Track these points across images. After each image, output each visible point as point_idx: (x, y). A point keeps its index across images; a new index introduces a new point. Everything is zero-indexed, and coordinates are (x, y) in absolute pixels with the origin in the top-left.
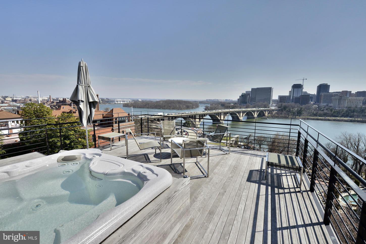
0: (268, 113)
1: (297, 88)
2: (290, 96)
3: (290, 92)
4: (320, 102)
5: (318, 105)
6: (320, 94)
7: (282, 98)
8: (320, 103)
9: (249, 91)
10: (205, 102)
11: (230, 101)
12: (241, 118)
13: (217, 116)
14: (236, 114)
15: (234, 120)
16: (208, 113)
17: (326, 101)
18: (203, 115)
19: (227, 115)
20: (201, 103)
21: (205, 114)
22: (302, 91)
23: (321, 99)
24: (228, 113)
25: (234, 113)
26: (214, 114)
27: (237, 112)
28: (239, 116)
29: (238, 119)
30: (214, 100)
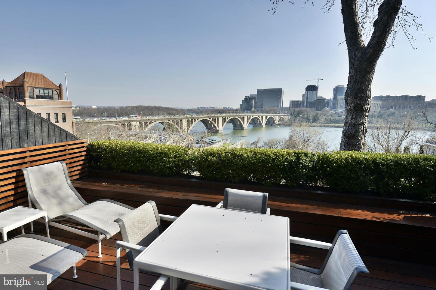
0: (279, 121)
1: (311, 91)
2: (303, 101)
3: (304, 95)
4: (336, 108)
5: (335, 111)
6: (337, 98)
7: (294, 104)
8: (337, 109)
9: (255, 95)
10: (196, 110)
11: (229, 109)
12: (246, 126)
13: (212, 121)
14: (239, 121)
15: (236, 128)
16: (201, 118)
17: (343, 106)
18: (193, 120)
19: (227, 120)
20: (190, 111)
21: (196, 118)
22: (317, 95)
23: (337, 104)
24: (228, 119)
25: (236, 119)
26: (208, 119)
27: (240, 117)
28: (242, 123)
29: (242, 128)
30: (208, 108)
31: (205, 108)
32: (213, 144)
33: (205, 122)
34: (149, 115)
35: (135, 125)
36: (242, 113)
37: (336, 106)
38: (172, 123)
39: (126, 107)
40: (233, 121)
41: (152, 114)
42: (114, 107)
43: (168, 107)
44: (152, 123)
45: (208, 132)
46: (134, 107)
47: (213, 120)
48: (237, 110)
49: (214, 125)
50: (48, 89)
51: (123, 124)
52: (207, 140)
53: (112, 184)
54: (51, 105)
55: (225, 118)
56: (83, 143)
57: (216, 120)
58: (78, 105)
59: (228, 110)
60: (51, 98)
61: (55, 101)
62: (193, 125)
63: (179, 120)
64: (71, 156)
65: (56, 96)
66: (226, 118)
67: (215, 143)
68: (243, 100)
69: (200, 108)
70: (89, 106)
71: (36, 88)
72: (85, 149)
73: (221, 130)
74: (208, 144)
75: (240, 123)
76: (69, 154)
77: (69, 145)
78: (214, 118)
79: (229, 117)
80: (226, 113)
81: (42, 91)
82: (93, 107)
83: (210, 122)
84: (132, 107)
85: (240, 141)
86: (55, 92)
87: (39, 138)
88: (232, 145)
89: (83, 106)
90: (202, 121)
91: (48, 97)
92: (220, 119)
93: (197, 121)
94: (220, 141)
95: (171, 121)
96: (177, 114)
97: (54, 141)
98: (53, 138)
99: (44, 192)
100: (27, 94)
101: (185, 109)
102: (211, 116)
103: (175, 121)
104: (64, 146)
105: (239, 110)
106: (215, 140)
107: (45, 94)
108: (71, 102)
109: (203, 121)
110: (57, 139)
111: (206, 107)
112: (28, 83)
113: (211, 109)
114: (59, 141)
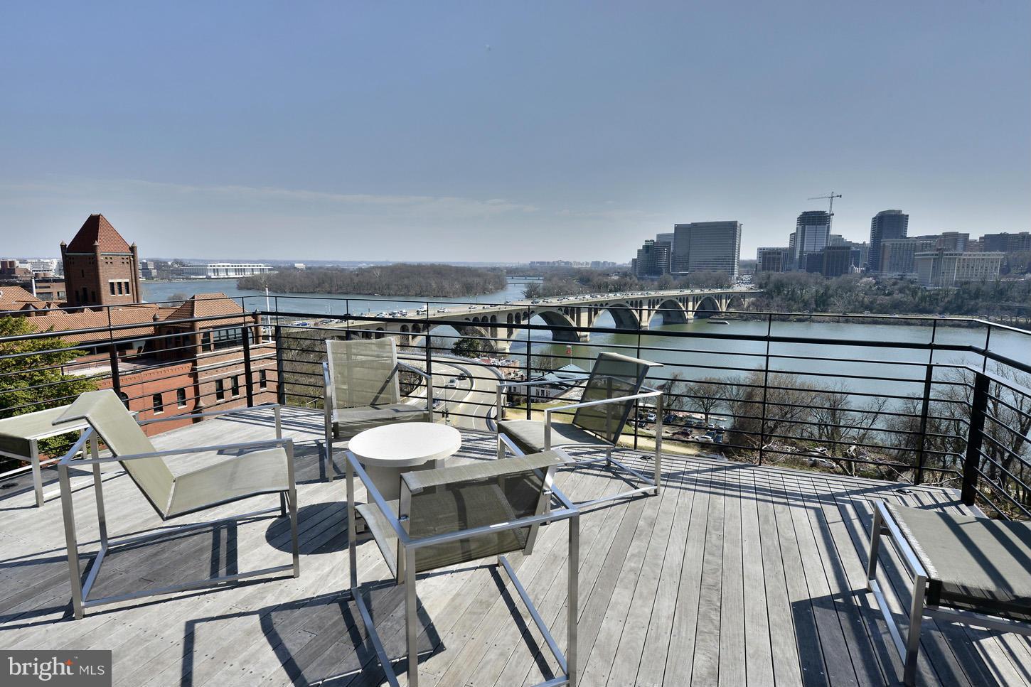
0: (728, 305)
1: (812, 225)
2: (792, 250)
3: (793, 236)
4: (880, 268)
5: (875, 277)
6: (881, 244)
7: (769, 257)
8: (882, 270)
11: (607, 266)
12: (645, 322)
13: (565, 316)
17: (897, 265)
18: (521, 314)
19: (600, 312)
22: (828, 232)
23: (883, 258)
26: (555, 310)
27: (632, 302)
28: (637, 316)
31: (548, 263)
37: (880, 264)
47: (566, 312)
54: (239, 360)
57: (573, 311)
63: (489, 317)
68: (639, 251)
81: (223, 332)
92: (585, 310)
95: (472, 319)
100: (199, 346)
102: (563, 303)
107: (230, 337)
111: (551, 261)
113: (564, 269)
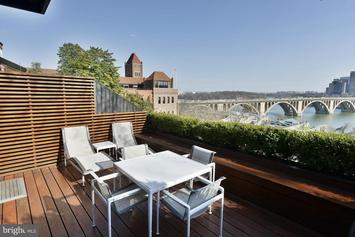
9: (347, 77)
10: (276, 94)
11: (313, 93)
12: (331, 110)
13: (291, 105)
14: (322, 104)
15: (319, 112)
16: (278, 101)
18: (271, 103)
19: (308, 104)
20: (270, 95)
21: (275, 101)
24: (309, 102)
25: (320, 103)
26: (287, 102)
27: (325, 101)
28: (327, 107)
29: (326, 112)
30: (289, 92)
31: (285, 92)
32: (289, 126)
33: (283, 105)
34: (232, 98)
35: (220, 106)
36: (329, 97)
38: (251, 105)
39: (216, 93)
40: (315, 105)
41: (235, 98)
42: (207, 92)
43: (249, 92)
44: (234, 105)
45: (285, 115)
46: (222, 92)
47: (292, 103)
48: (322, 94)
49: (292, 108)
50: (165, 81)
51: (211, 105)
52: (283, 122)
53: (155, 138)
54: (166, 92)
55: (306, 101)
56: (145, 113)
57: (296, 104)
58: (184, 91)
59: (311, 94)
60: (166, 87)
61: (169, 89)
62: (271, 108)
63: (257, 103)
64: (137, 120)
65: (169, 86)
66: (308, 101)
67: (292, 125)
68: (330, 84)
69: (280, 92)
70: (190, 92)
71: (159, 81)
72: (146, 117)
73: (301, 114)
74: (283, 125)
75: (325, 107)
76: (137, 119)
77: (137, 114)
78: (293, 102)
79: (310, 101)
80: (308, 97)
81: (162, 83)
82: (193, 93)
83: (288, 106)
84: (220, 92)
85: (321, 126)
86: (169, 83)
87: (122, 109)
88: (311, 128)
89: (187, 92)
90: (280, 104)
91: (165, 87)
92: (300, 103)
93: (275, 104)
94: (297, 124)
95: (250, 103)
96: (257, 98)
97: (129, 111)
98: (129, 109)
99: (119, 136)
100: (154, 86)
101: (265, 93)
102: (290, 99)
103: (254, 103)
104: (134, 114)
105: (325, 94)
106: (292, 123)
107: (164, 85)
108: (177, 89)
109: (282, 104)
110: (131, 110)
111: (287, 91)
112: (156, 78)
113: (292, 93)
114: (132, 111)
